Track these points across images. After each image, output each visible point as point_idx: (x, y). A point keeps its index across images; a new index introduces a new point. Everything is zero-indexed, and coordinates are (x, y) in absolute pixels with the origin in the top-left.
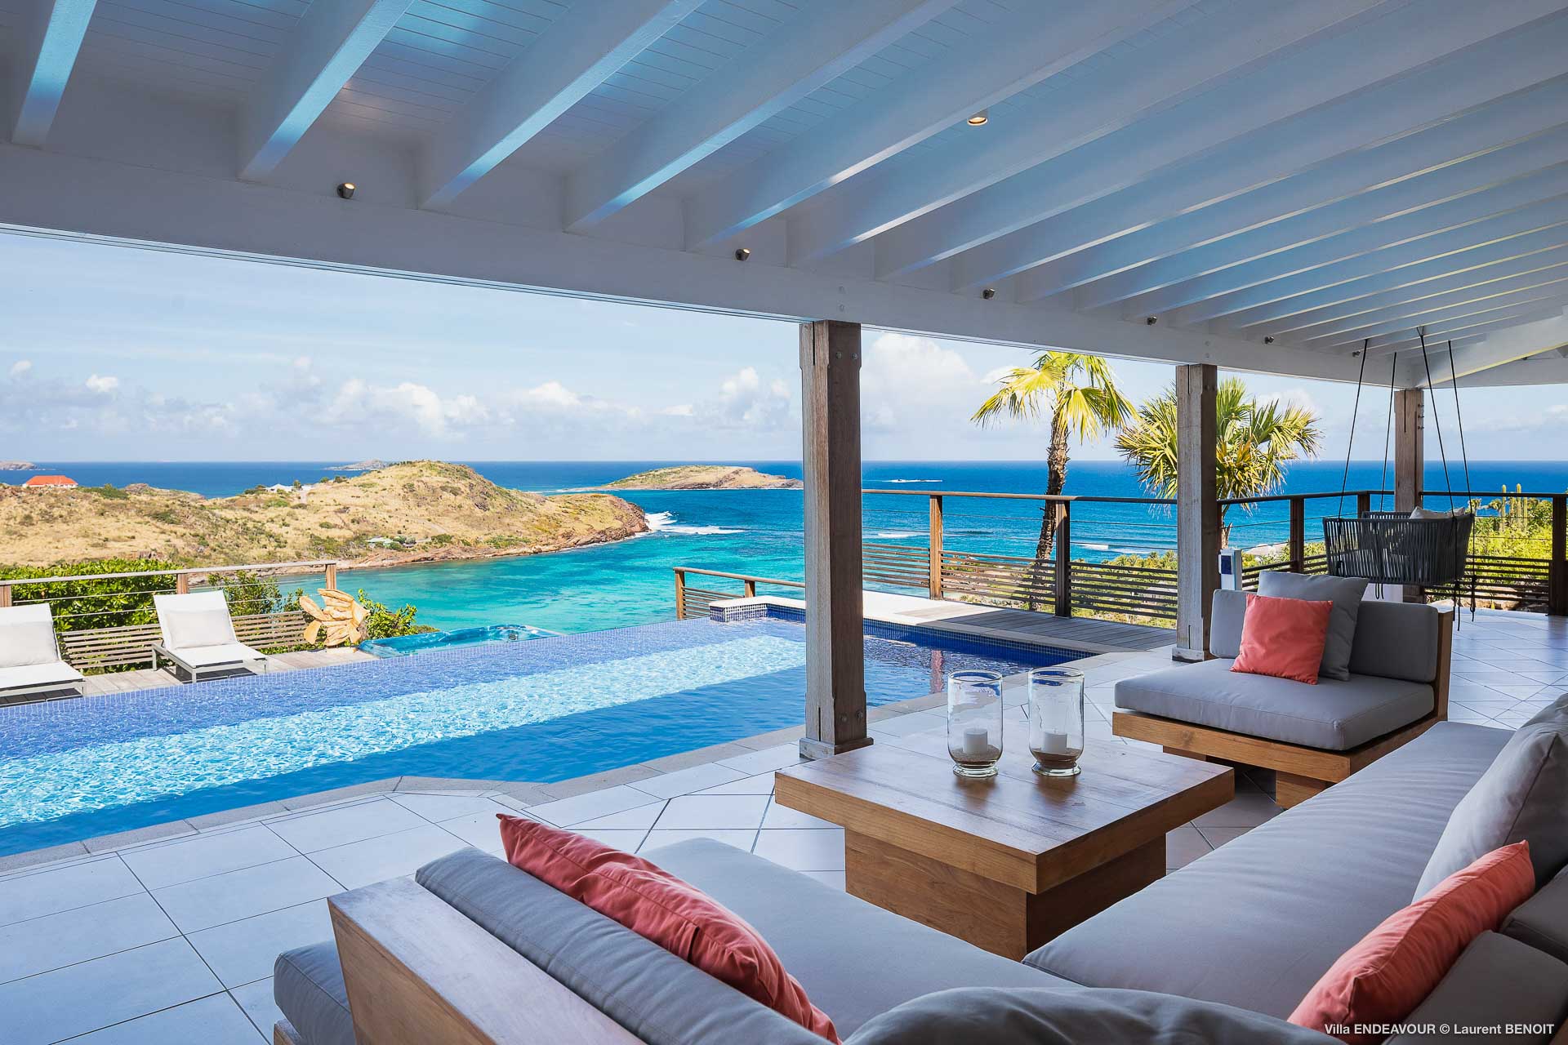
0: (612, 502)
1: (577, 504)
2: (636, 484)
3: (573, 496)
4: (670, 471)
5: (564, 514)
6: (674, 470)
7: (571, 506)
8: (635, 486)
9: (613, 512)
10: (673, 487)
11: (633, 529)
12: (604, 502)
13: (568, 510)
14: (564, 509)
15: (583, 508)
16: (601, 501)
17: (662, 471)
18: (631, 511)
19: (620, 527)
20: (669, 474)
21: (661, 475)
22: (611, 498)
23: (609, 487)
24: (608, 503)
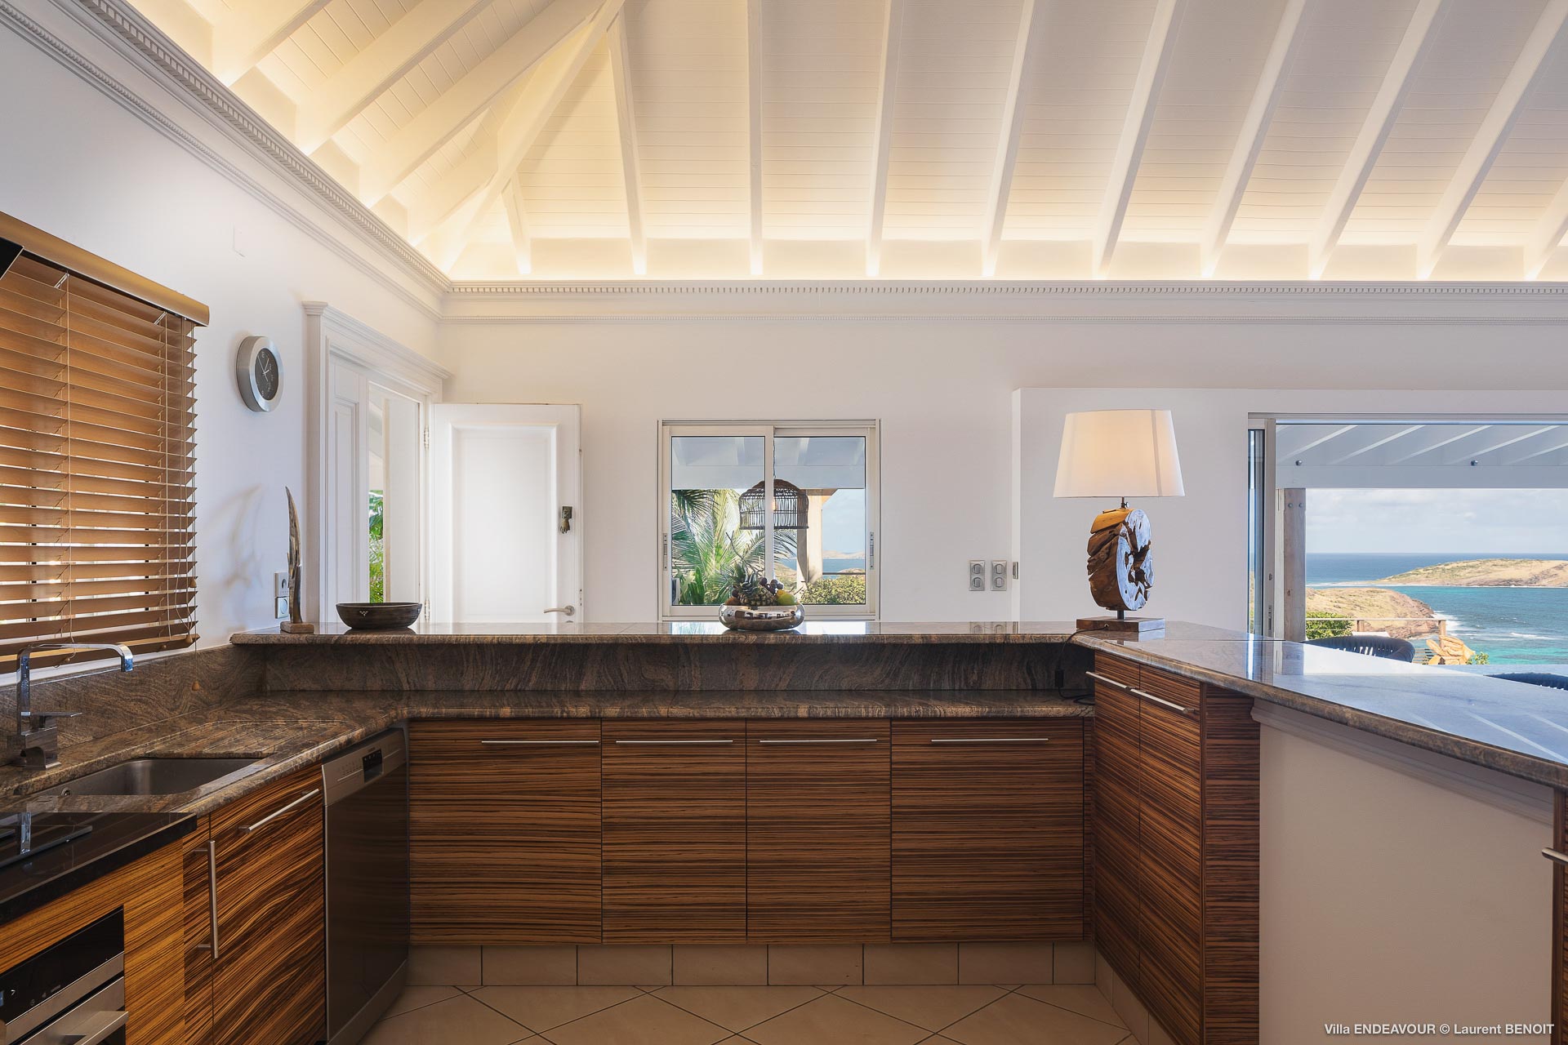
0: (1393, 599)
1: (1352, 598)
2: (1421, 580)
3: (1345, 590)
4: (1465, 564)
5: (1336, 609)
6: (1471, 564)
7: (1344, 600)
8: (1419, 581)
9: (1395, 609)
10: (1468, 584)
11: (1420, 629)
12: (1382, 599)
13: (1340, 605)
14: (1336, 604)
15: (1358, 604)
16: (1379, 597)
17: (1455, 565)
18: (1416, 608)
19: (1403, 625)
20: (1464, 568)
21: (1453, 570)
22: (1391, 593)
23: (1385, 582)
24: (1388, 600)
